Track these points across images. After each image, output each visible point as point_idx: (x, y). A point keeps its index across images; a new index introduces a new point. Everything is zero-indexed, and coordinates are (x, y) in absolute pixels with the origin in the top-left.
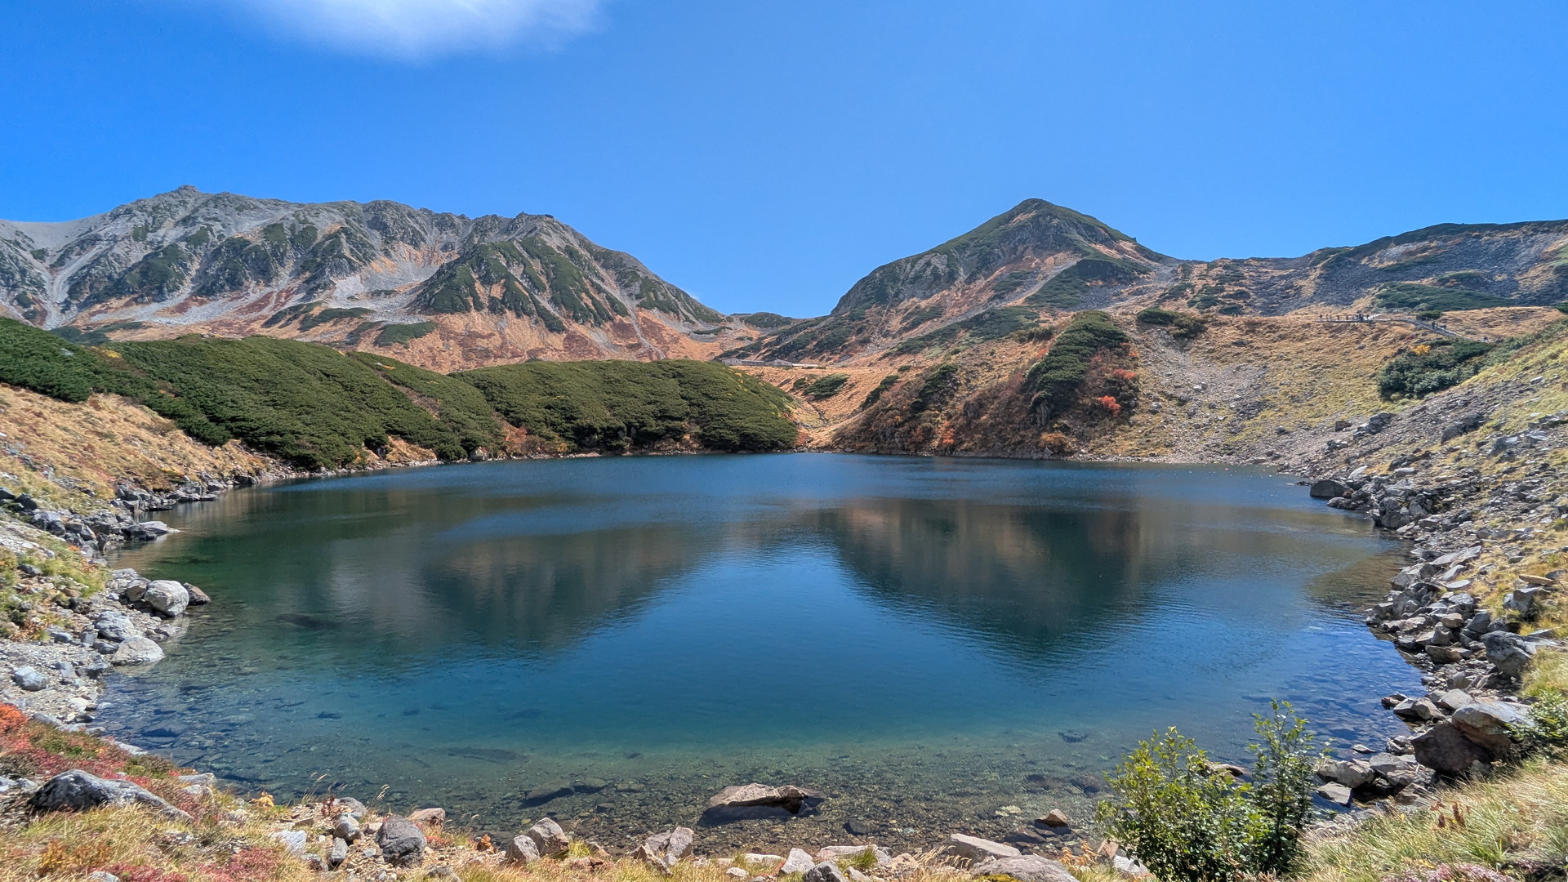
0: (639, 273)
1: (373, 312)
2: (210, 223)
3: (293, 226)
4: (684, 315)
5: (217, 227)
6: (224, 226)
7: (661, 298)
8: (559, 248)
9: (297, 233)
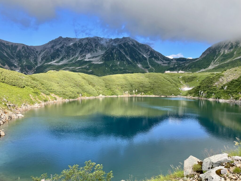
0: (149, 49)
1: (93, 61)
2: (64, 44)
3: (78, 43)
4: (160, 59)
5: (65, 45)
6: (66, 44)
7: (155, 55)
8: (131, 44)
9: (79, 45)
